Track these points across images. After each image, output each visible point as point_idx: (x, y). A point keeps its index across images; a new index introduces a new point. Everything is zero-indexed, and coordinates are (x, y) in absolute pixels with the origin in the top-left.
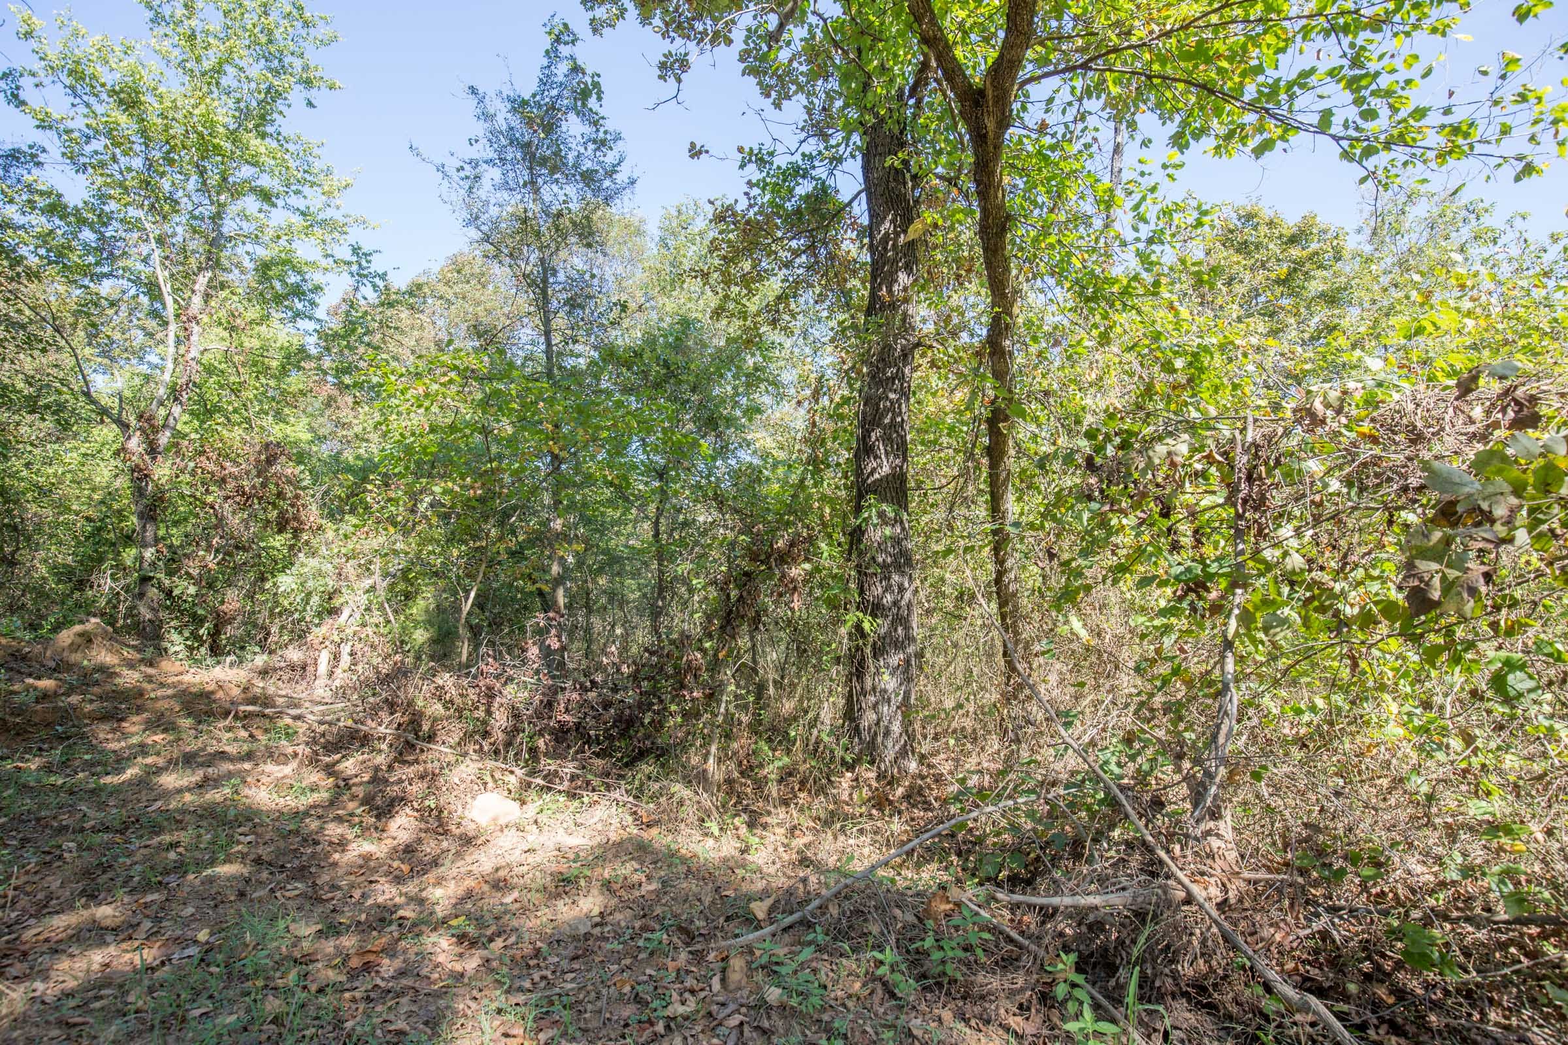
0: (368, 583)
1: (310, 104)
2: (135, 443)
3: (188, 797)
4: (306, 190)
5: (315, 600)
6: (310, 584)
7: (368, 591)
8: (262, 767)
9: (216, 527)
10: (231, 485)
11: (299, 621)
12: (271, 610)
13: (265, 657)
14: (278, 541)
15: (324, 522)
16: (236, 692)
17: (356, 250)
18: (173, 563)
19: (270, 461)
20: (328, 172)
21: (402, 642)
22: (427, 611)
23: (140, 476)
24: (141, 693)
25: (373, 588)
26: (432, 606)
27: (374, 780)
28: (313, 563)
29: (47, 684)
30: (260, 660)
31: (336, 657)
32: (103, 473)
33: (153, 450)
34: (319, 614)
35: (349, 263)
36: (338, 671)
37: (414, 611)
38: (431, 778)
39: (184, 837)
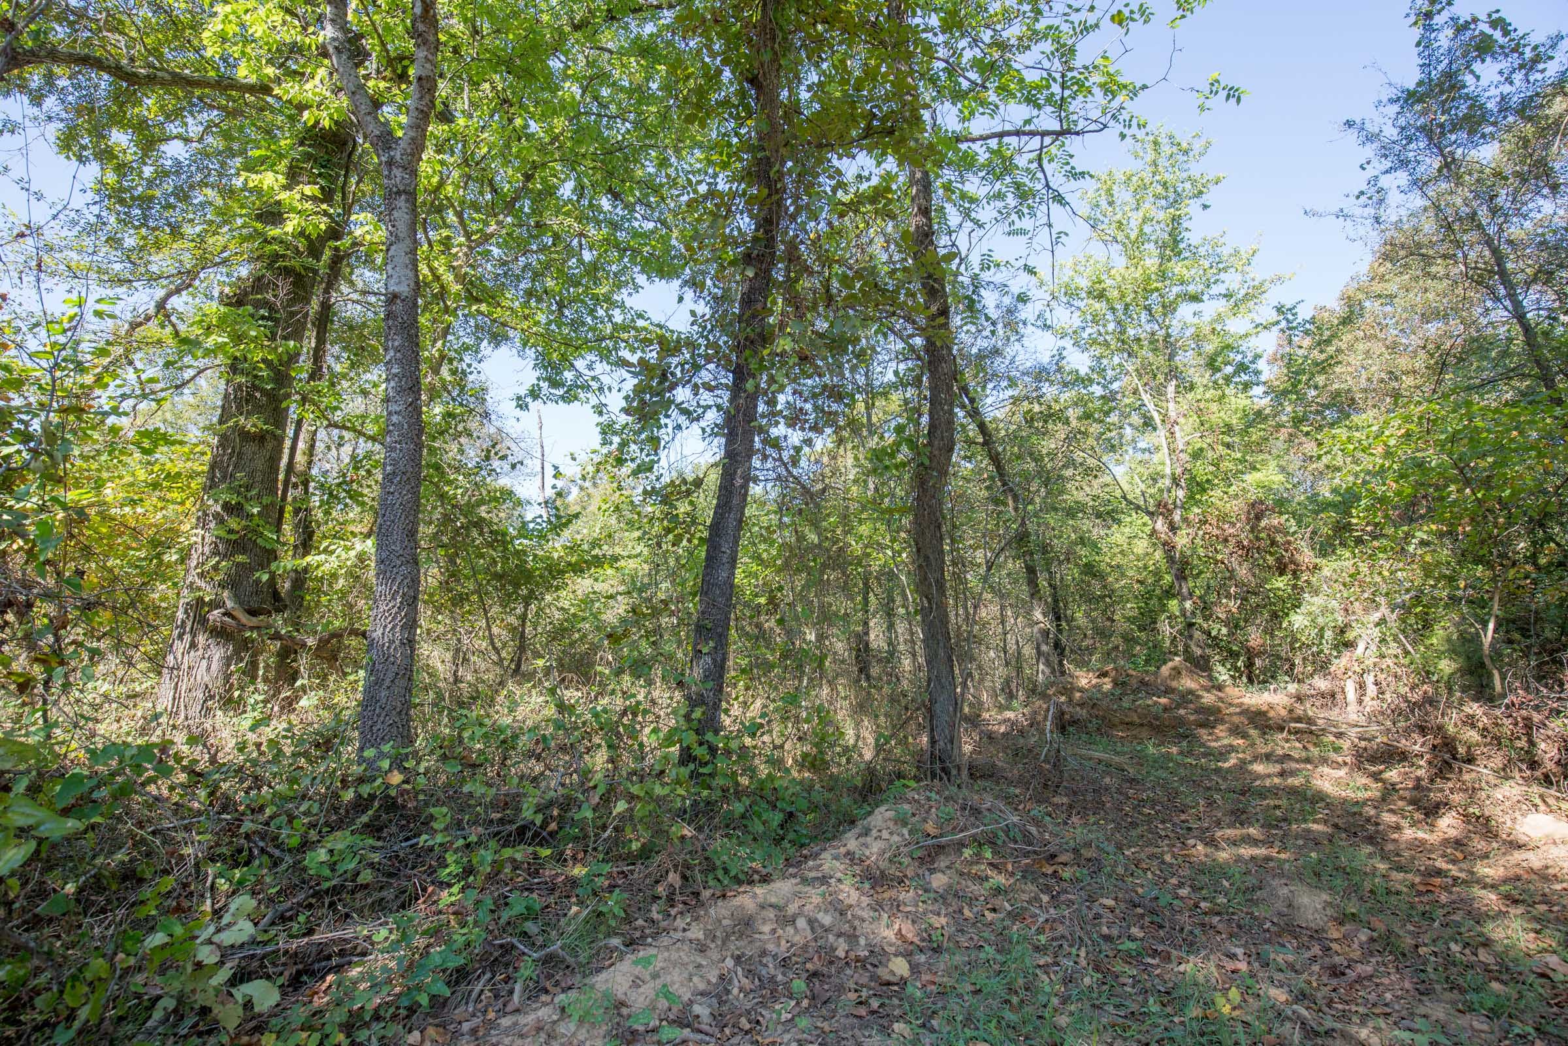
0: (1376, 616)
1: (1205, 207)
2: (1160, 525)
3: (1276, 780)
4: (1222, 276)
5: (1329, 634)
6: (1320, 620)
7: (1377, 625)
8: (1320, 769)
9: (1230, 578)
10: (1232, 541)
11: (1319, 653)
12: (1292, 644)
13: (1296, 685)
14: (1280, 583)
15: (1318, 561)
16: (1284, 713)
17: (1279, 310)
18: (1206, 609)
19: (1258, 518)
20: (1237, 252)
21: (1428, 673)
22: (1449, 640)
23: (1169, 547)
24: (1219, 710)
25: (1382, 621)
26: (1455, 637)
27: (1417, 787)
28: (1318, 601)
29: (1163, 700)
30: (1292, 688)
31: (1362, 686)
32: (1141, 546)
33: (1173, 528)
34: (1336, 647)
35: (1278, 323)
36: (1367, 699)
37: (1435, 641)
38: (1472, 791)
39: (1283, 802)
